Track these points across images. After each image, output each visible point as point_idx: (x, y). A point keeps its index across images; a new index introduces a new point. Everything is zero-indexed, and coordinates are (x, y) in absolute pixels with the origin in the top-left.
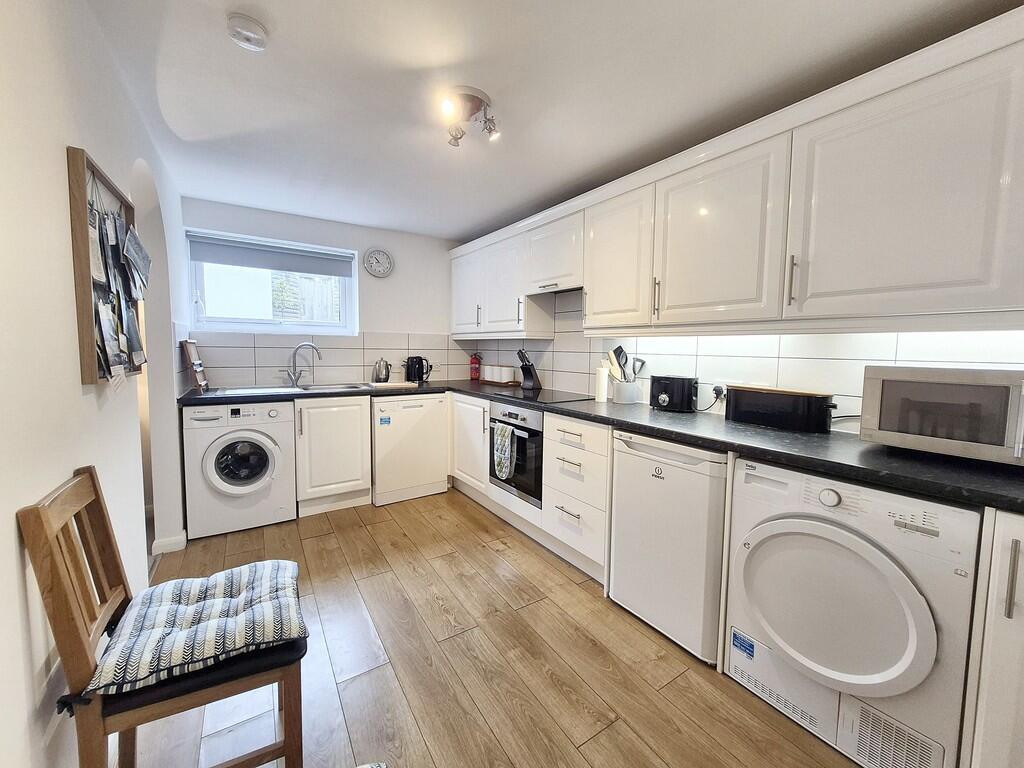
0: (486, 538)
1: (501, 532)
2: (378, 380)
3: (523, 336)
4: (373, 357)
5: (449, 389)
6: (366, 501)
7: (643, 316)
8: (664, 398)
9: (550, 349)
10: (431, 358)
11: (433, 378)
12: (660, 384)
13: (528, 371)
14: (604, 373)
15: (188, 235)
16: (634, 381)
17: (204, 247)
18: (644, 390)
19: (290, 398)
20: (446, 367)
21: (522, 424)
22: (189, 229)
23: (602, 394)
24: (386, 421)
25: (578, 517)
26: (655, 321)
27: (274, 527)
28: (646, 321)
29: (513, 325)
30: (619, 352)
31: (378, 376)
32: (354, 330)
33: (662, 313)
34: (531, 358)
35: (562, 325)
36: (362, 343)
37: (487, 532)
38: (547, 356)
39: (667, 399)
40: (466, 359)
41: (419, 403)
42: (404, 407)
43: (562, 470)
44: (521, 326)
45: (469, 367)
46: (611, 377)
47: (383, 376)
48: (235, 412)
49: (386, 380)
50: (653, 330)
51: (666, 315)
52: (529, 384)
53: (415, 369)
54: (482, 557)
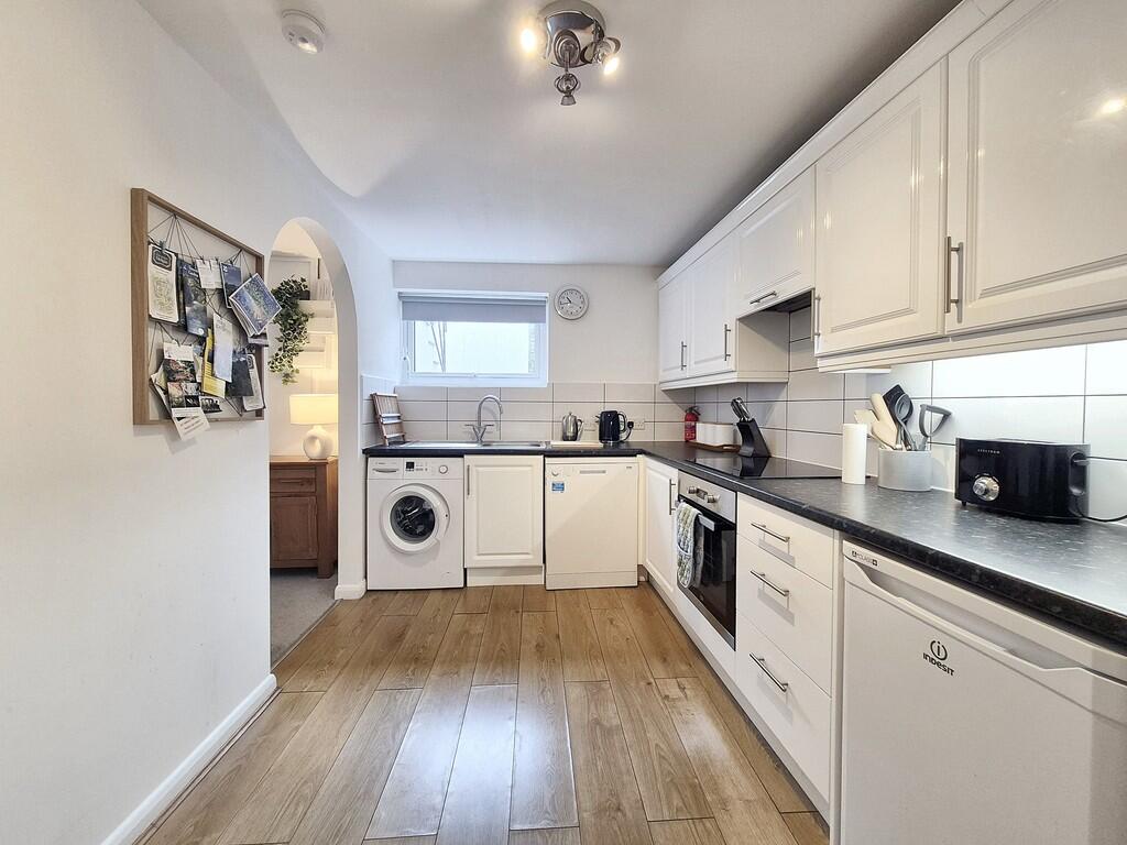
0: (659, 670)
1: (684, 668)
2: (565, 438)
3: (732, 378)
4: (562, 412)
5: (642, 452)
6: (537, 580)
7: (927, 320)
8: (987, 484)
9: (783, 396)
10: (629, 413)
11: (635, 437)
12: (976, 457)
13: (747, 429)
14: (858, 433)
15: (400, 296)
16: (923, 448)
17: (415, 307)
18: (942, 466)
19: (459, 454)
20: (652, 424)
21: (711, 507)
22: (401, 290)
23: (855, 471)
24: (559, 487)
25: (784, 687)
26: (952, 325)
27: (440, 592)
28: (931, 329)
29: (722, 365)
30: (894, 397)
31: (564, 433)
32: (542, 381)
33: (967, 307)
34: (753, 412)
35: (797, 359)
36: (550, 396)
37: (665, 660)
38: (778, 408)
39: (995, 487)
40: (678, 414)
41: (601, 467)
42: (581, 472)
43: (762, 595)
44: (731, 364)
45: (682, 425)
46: (872, 438)
47: (570, 433)
48: (410, 466)
49: (574, 438)
50: (950, 344)
51: (978, 312)
52: (748, 450)
53: (611, 427)
54: (638, 700)
